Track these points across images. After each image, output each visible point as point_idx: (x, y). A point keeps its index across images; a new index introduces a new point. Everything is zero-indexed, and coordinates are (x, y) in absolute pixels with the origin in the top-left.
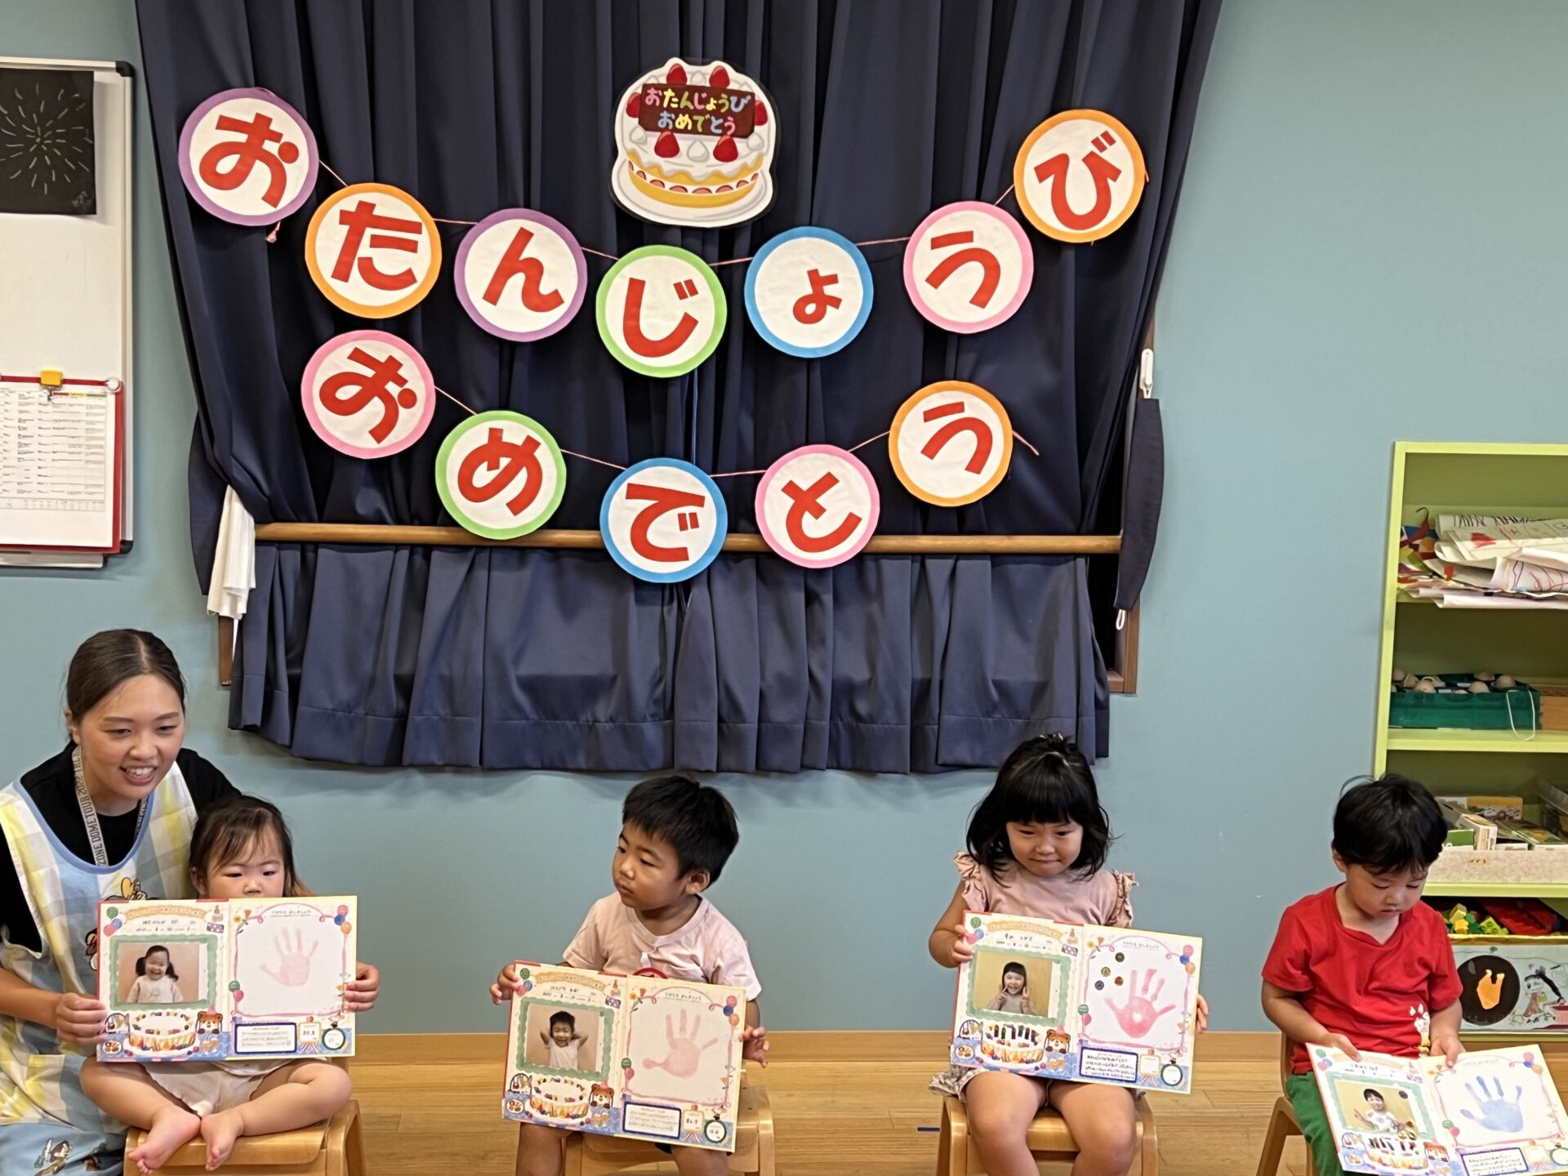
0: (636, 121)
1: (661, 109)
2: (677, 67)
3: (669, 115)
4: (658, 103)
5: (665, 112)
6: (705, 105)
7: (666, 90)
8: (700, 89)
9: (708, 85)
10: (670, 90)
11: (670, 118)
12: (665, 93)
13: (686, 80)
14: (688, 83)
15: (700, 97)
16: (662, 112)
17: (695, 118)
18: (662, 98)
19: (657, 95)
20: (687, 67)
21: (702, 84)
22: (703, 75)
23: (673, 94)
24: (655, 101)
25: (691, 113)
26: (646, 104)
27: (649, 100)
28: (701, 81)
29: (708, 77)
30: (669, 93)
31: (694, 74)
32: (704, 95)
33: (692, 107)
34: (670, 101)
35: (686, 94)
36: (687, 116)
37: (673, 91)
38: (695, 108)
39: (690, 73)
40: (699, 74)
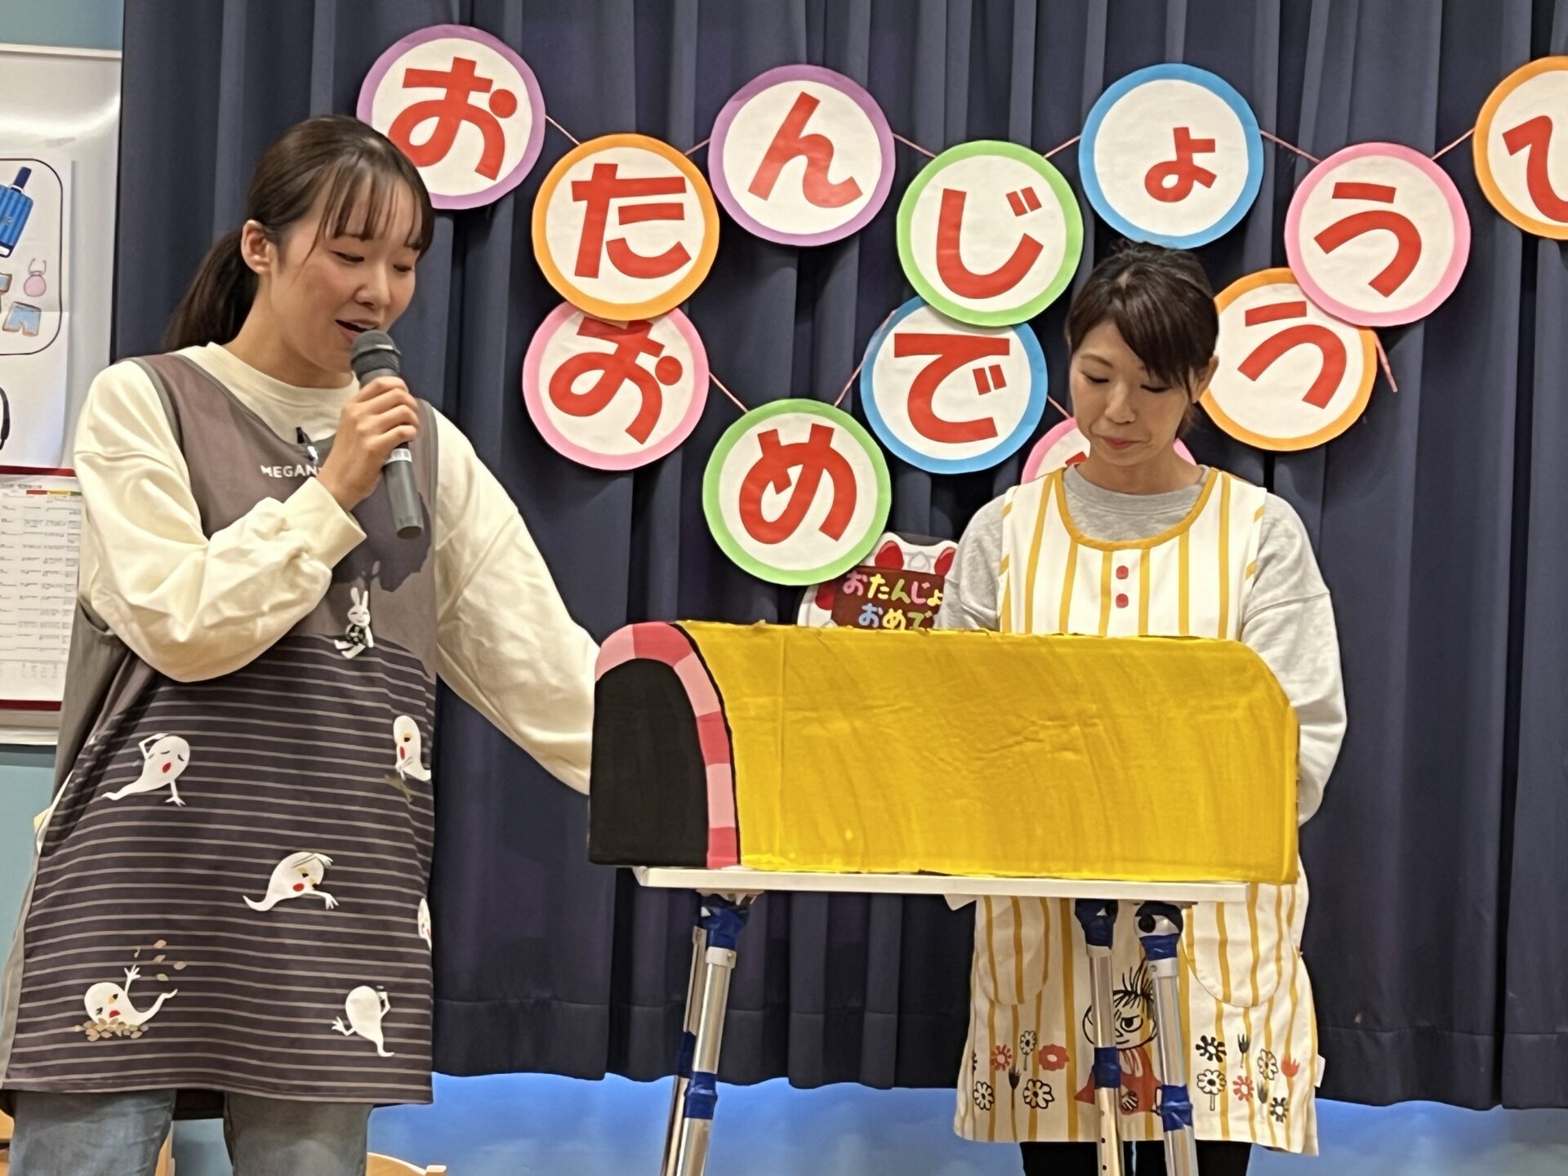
0: (828, 613)
1: (865, 600)
2: (893, 545)
3: (875, 609)
4: (860, 592)
5: (870, 605)
6: (927, 598)
7: (874, 575)
8: (921, 577)
9: (932, 571)
10: (879, 576)
11: (876, 613)
12: (872, 579)
13: (901, 562)
14: (905, 567)
15: (920, 587)
16: (866, 604)
17: (911, 615)
18: (867, 586)
19: (860, 581)
20: (904, 547)
21: (924, 570)
22: (927, 558)
23: (883, 581)
24: (856, 589)
25: (907, 609)
26: (844, 593)
27: (849, 587)
28: (924, 566)
29: (933, 562)
30: (877, 580)
31: (913, 556)
32: (926, 585)
33: (907, 600)
34: (878, 591)
35: (901, 582)
36: (900, 611)
37: (882, 577)
38: (912, 602)
39: (907, 554)
40: (920, 556)
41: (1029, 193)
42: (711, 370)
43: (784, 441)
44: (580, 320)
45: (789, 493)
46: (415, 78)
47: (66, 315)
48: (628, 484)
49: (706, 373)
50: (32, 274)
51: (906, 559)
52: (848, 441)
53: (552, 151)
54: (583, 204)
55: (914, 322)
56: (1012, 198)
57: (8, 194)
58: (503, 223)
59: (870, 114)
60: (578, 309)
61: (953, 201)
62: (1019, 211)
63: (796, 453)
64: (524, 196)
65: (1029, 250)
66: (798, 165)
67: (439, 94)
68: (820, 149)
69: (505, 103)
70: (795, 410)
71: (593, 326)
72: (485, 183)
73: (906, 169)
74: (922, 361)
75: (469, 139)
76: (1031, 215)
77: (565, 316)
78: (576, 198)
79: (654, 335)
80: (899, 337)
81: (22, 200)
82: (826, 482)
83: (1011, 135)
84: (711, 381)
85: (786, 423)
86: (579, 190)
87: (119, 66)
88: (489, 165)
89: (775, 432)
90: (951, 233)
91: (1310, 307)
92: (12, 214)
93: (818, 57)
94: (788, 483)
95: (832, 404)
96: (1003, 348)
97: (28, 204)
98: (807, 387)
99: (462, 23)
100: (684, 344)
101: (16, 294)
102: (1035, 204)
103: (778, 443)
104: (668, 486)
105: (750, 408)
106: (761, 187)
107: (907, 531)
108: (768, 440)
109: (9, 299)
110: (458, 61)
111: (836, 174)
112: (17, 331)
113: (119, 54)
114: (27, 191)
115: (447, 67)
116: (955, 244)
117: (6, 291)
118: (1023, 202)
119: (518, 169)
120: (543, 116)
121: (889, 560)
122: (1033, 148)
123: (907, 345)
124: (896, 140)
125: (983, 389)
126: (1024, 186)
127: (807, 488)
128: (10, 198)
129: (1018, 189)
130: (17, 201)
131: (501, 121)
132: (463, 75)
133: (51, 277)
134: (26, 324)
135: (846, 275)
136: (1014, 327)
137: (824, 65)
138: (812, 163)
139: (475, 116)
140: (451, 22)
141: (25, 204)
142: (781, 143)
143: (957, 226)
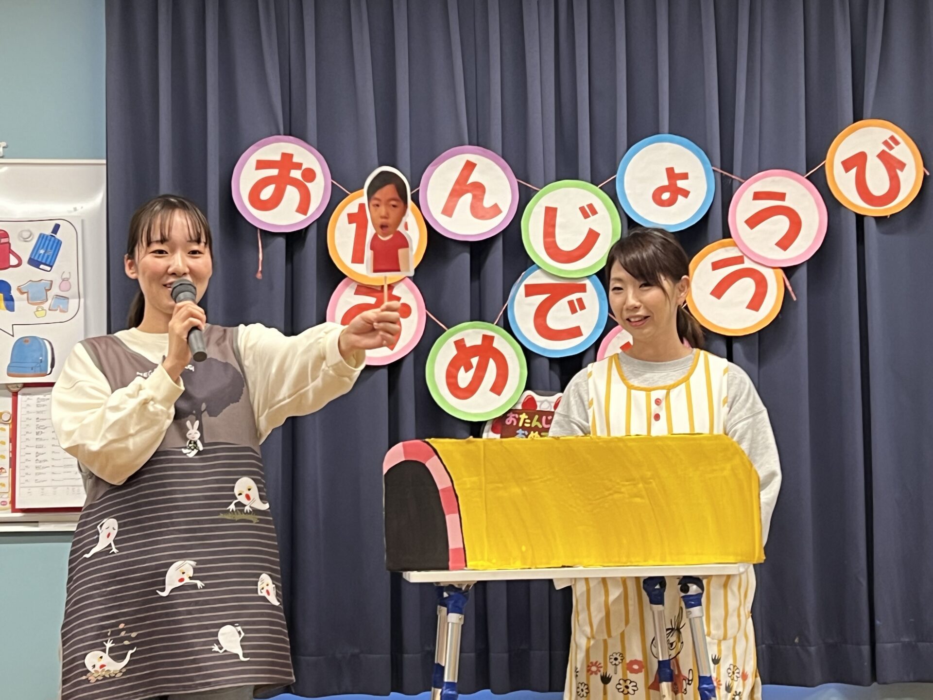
0: (498, 435)
2: (530, 397)
4: (515, 424)
5: (521, 430)
7: (522, 414)
8: (547, 413)
9: (551, 409)
10: (524, 414)
11: (524, 434)
12: (521, 416)
13: (536, 406)
14: (538, 409)
15: (547, 419)
16: (518, 429)
18: (518, 420)
19: (515, 417)
20: (537, 398)
21: (548, 410)
22: (550, 403)
23: (527, 417)
24: (513, 422)
25: (540, 431)
26: (506, 424)
27: (509, 421)
28: (548, 407)
29: (552, 405)
30: (523, 416)
31: (542, 402)
33: (540, 426)
34: (524, 422)
35: (537, 417)
36: (537, 433)
37: (526, 415)
38: (543, 427)
39: (539, 402)
40: (546, 403)
41: (591, 206)
42: (426, 309)
43: (469, 343)
44: (356, 286)
45: (472, 372)
46: (261, 165)
47: (82, 300)
48: (385, 372)
49: (424, 311)
50: (63, 280)
51: (538, 404)
52: (502, 343)
53: (335, 199)
54: (354, 225)
55: (534, 278)
56: (582, 209)
57: (49, 238)
58: (312, 237)
59: (503, 169)
60: (354, 281)
61: (551, 213)
62: (586, 216)
63: (475, 350)
64: (323, 223)
65: (592, 237)
66: (467, 198)
67: (274, 172)
68: (479, 189)
69: (310, 175)
70: (474, 327)
71: (363, 289)
72: (301, 217)
73: (525, 197)
74: (540, 298)
75: (292, 194)
76: (592, 218)
77: (347, 285)
78: (350, 222)
79: (396, 292)
80: (526, 286)
81: (56, 241)
82: (492, 365)
83: (580, 176)
84: (427, 315)
85: (468, 335)
86: (351, 218)
87: (105, 167)
88: (303, 208)
89: (463, 340)
90: (550, 230)
91: (746, 259)
92: (51, 249)
93: (475, 142)
94: (472, 367)
95: (493, 323)
96: (582, 288)
97: (59, 243)
98: (479, 315)
99: (285, 134)
100: (411, 296)
101: (55, 290)
102: (594, 212)
103: (465, 345)
104: (407, 373)
105: (449, 328)
106: (448, 211)
107: (538, 389)
108: (459, 344)
109: (51, 294)
110: (284, 155)
111: (488, 202)
112: (56, 310)
113: (104, 161)
114: (58, 236)
115: (278, 158)
116: (553, 235)
117: (50, 289)
118: (588, 211)
119: (318, 209)
120: (330, 180)
121: (529, 405)
122: (592, 183)
123: (531, 290)
124: (518, 183)
125: (574, 311)
126: (589, 203)
127: (482, 369)
128: (50, 241)
129: (585, 205)
130: (54, 242)
131: (309, 185)
132: (287, 162)
133: (73, 281)
134: (61, 306)
135: (497, 255)
136: (588, 277)
137: (478, 145)
138: (474, 197)
139: (295, 182)
140: (279, 134)
141: (58, 243)
142: (457, 187)
143: (554, 226)
